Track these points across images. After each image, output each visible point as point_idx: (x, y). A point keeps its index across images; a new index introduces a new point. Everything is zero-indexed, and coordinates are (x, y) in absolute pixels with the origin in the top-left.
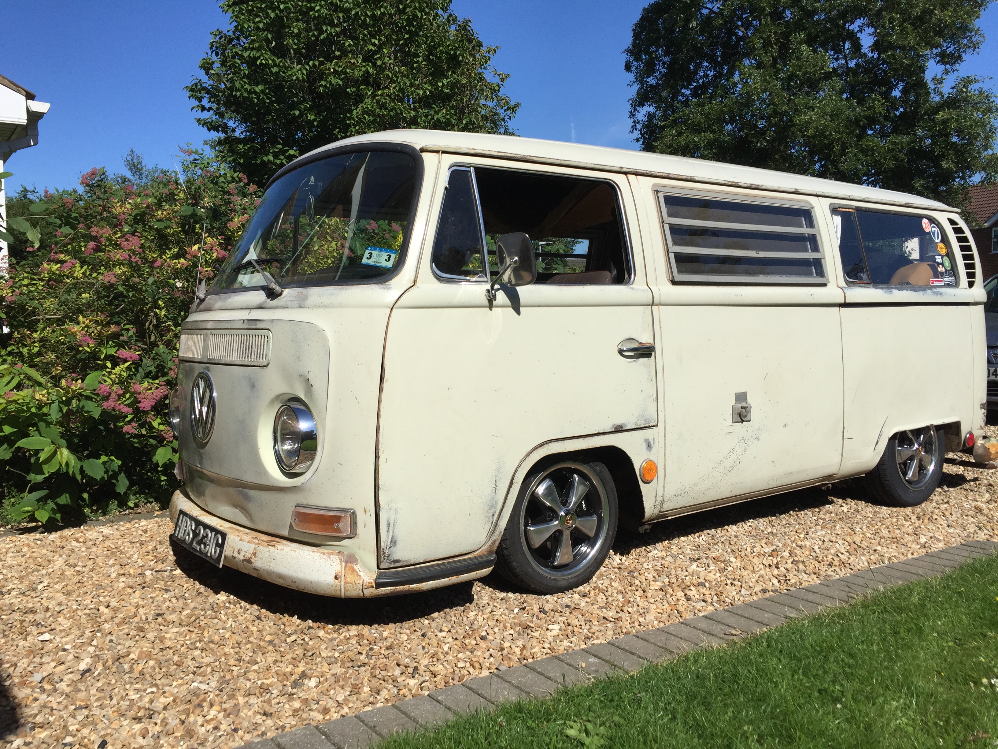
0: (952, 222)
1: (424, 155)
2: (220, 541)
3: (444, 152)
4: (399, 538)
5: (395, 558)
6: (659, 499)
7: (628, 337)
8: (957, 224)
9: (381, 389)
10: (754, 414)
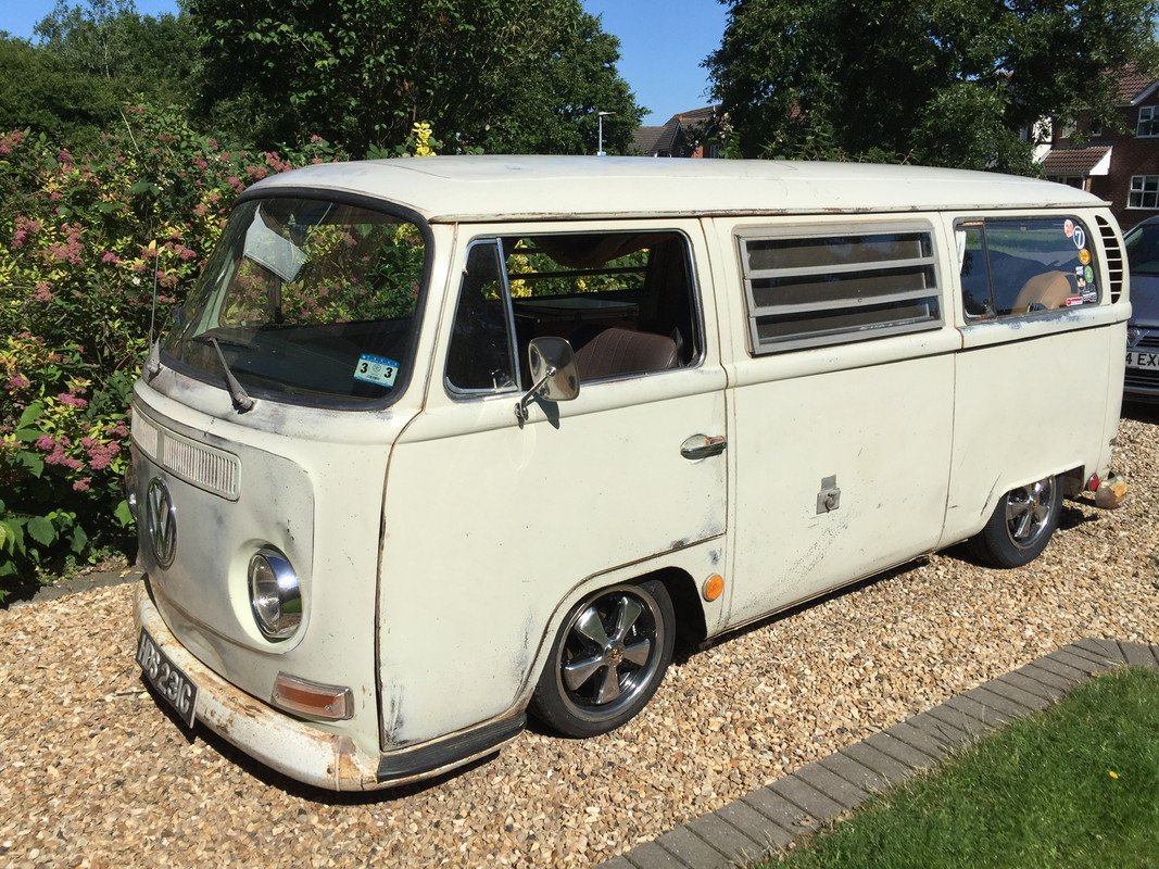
0: (1100, 221)
1: (434, 228)
2: (189, 694)
3: (460, 223)
4: (406, 717)
5: (402, 739)
6: (725, 615)
7: (693, 434)
8: (1106, 223)
9: (381, 547)
10: (842, 501)
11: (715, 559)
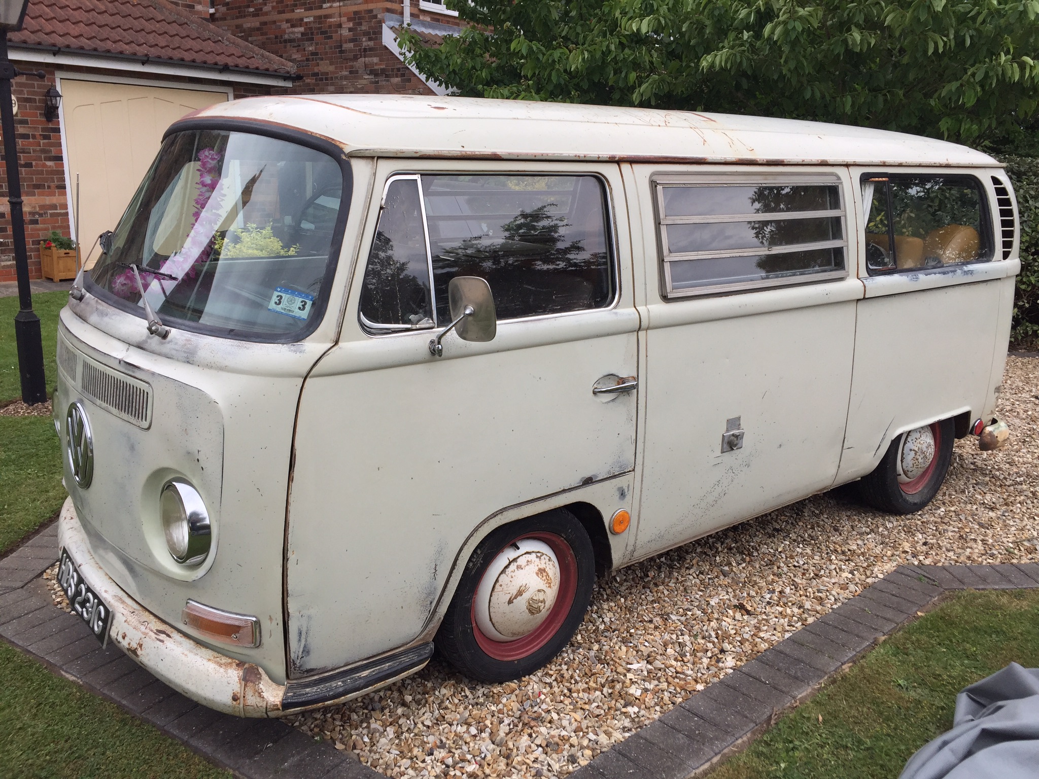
0: (996, 181)
1: (354, 162)
2: (103, 615)
3: (379, 158)
4: (313, 647)
5: (309, 668)
6: (630, 548)
7: (606, 374)
8: (1001, 184)
9: (290, 479)
11: (622, 494)
